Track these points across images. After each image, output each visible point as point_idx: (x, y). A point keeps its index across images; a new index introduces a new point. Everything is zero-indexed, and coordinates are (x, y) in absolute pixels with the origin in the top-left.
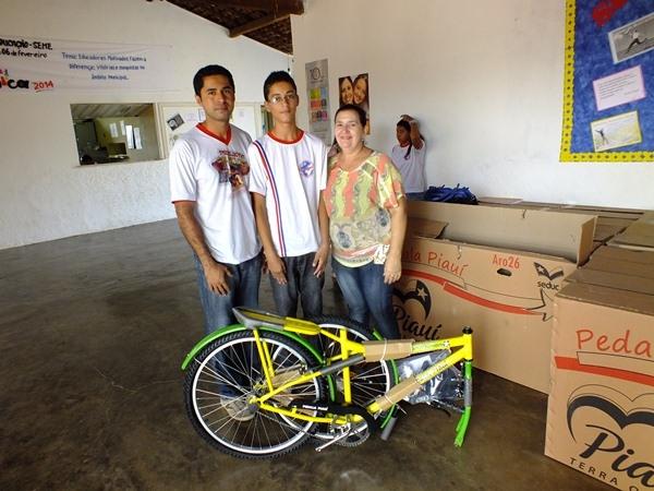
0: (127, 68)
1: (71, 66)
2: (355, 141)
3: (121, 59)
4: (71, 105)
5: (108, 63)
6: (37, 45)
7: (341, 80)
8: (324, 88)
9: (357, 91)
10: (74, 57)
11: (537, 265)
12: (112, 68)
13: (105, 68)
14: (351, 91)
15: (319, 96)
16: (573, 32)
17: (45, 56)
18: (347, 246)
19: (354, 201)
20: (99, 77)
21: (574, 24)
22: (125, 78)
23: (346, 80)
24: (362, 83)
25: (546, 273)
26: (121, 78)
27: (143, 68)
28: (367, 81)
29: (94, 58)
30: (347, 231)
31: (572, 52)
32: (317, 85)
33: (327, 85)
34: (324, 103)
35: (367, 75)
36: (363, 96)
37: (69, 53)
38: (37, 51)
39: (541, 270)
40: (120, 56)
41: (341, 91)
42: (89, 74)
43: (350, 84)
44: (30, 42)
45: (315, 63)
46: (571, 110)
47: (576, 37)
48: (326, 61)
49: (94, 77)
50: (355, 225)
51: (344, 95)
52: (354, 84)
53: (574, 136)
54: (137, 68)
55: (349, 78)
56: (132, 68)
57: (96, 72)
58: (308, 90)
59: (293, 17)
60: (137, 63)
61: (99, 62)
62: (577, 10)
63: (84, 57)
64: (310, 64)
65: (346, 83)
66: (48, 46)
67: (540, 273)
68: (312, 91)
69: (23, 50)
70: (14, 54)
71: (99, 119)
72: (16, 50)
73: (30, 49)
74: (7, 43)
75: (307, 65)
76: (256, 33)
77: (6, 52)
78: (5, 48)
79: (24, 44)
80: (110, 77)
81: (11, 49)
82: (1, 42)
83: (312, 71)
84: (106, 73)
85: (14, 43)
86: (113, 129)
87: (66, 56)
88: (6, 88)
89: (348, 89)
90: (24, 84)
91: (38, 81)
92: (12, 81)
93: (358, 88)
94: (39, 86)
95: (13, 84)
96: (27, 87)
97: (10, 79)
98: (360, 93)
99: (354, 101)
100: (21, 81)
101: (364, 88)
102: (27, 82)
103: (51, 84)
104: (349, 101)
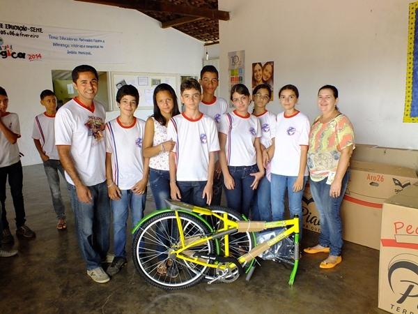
0: (91, 47)
1: (54, 44)
2: (329, 107)
3: (88, 41)
4: (53, 72)
5: (79, 43)
6: (33, 29)
7: (254, 65)
8: (241, 70)
9: (265, 72)
10: (57, 38)
11: (394, 180)
12: (81, 46)
13: (77, 46)
14: (261, 72)
15: (237, 75)
16: (413, 44)
17: (38, 37)
18: (311, 167)
19: (319, 141)
20: (72, 53)
21: (413, 39)
22: (89, 53)
23: (258, 65)
24: (269, 67)
25: (400, 184)
26: (87, 53)
27: (102, 47)
28: (273, 66)
29: (70, 39)
30: (312, 157)
31: (412, 56)
32: (236, 67)
33: (244, 67)
34: (241, 79)
35: (273, 62)
36: (269, 76)
37: (53, 35)
38: (32, 33)
39: (397, 182)
40: (88, 39)
41: (254, 71)
42: (64, 50)
43: (260, 68)
44: (28, 27)
45: (236, 52)
46: (411, 91)
47: (415, 47)
48: (244, 51)
49: (68, 53)
51: (255, 74)
52: (263, 68)
53: (412, 106)
54: (98, 47)
55: (260, 64)
56: (95, 47)
57: (70, 49)
58: (229, 70)
59: (221, 23)
60: (98, 44)
61: (74, 42)
62: (415, 31)
63: (63, 38)
64: (233, 53)
65: (258, 67)
66: (40, 30)
67: (396, 184)
68: (232, 71)
69: (23, 32)
70: (17, 35)
71: (58, 81)
72: (19, 32)
73: (28, 32)
74: (13, 28)
75: (229, 53)
76: (180, 26)
77: (12, 33)
78: (12, 31)
79: (24, 29)
80: (80, 52)
81: (16, 31)
82: (10, 27)
83: (233, 58)
84: (77, 50)
85: (18, 28)
86: (70, 88)
87: (51, 37)
88: (9, 58)
89: (259, 70)
90: (22, 55)
91: (31, 54)
92: (15, 53)
93: (267, 70)
94: (31, 57)
95: (15, 55)
96: (24, 58)
97: (13, 51)
98: (267, 74)
99: (262, 79)
100: (20, 53)
101: (271, 71)
102: (24, 54)
103: (40, 56)
104: (260, 79)
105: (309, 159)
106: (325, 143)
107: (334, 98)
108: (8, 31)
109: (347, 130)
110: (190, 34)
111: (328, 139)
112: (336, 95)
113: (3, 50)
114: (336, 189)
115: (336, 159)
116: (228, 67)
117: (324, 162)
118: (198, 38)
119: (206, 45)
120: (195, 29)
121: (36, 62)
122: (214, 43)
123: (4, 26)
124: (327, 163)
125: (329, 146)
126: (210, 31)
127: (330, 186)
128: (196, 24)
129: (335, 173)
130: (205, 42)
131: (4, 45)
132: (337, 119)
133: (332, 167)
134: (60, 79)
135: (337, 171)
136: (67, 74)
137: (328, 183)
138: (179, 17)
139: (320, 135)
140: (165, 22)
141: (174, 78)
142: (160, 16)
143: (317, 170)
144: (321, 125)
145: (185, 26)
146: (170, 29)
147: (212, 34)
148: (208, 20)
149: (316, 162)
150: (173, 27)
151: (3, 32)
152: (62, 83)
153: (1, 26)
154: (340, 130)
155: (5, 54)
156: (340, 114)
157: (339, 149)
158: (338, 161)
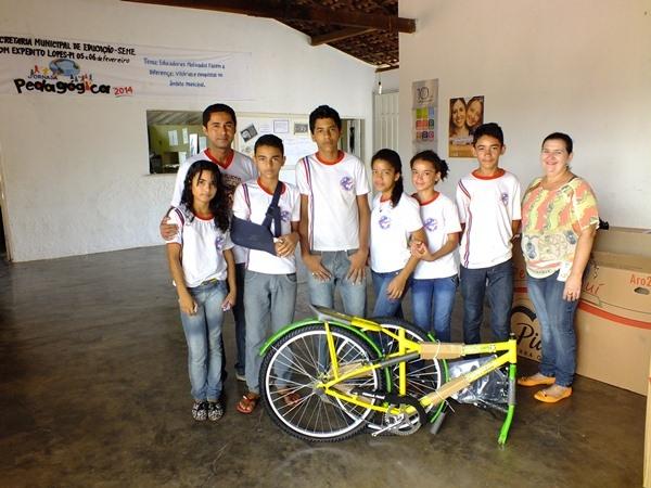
0: (205, 75)
1: (152, 72)
2: (559, 167)
3: (200, 66)
4: (148, 113)
5: (187, 69)
6: (121, 51)
7: (453, 101)
8: (432, 109)
9: (470, 113)
10: (154, 63)
12: (190, 75)
13: (183, 74)
14: (463, 113)
15: (426, 117)
17: (128, 61)
18: (532, 257)
19: (545, 217)
20: (178, 84)
22: (202, 85)
23: (459, 101)
24: (476, 105)
26: (198, 85)
27: (221, 75)
28: (482, 104)
29: (174, 64)
30: (534, 242)
32: (425, 104)
33: (436, 105)
34: (431, 123)
35: (483, 97)
36: (477, 119)
37: (150, 59)
38: (121, 56)
40: (200, 63)
41: (452, 112)
42: (166, 80)
43: (462, 106)
44: (115, 47)
45: (424, 82)
48: (437, 80)
49: (172, 84)
50: (543, 237)
51: (455, 116)
52: (467, 106)
54: (215, 75)
55: (462, 99)
56: (211, 75)
57: (174, 79)
58: (413, 109)
59: (402, 36)
60: (214, 71)
61: (179, 69)
63: (164, 63)
64: (419, 82)
65: (459, 105)
66: (132, 51)
68: (419, 111)
69: (109, 55)
70: (100, 59)
71: (155, 126)
72: (102, 55)
73: (115, 55)
74: (94, 48)
75: (414, 83)
76: (340, 42)
77: (92, 57)
79: (110, 50)
80: (188, 84)
81: (98, 54)
82: (90, 47)
83: (420, 90)
84: (184, 80)
85: (101, 49)
86: (173, 136)
87: (147, 61)
88: (88, 93)
89: (461, 110)
90: (105, 89)
91: (119, 86)
92: (95, 86)
93: (472, 110)
94: (119, 91)
95: (96, 89)
96: (108, 92)
97: (93, 83)
98: (473, 115)
99: (466, 124)
100: (102, 86)
101: (479, 110)
102: (109, 87)
103: (130, 89)
104: (461, 124)
105: (529, 244)
106: (553, 219)
107: (566, 152)
108: (87, 54)
109: (589, 202)
110: (355, 55)
111: (560, 213)
112: (569, 149)
113: (80, 82)
114: (573, 289)
115: (573, 243)
116: (411, 107)
117: (553, 248)
118: (366, 60)
119: (379, 70)
120: (362, 47)
121: (124, 99)
122: (392, 68)
123: (82, 47)
124: (559, 249)
125: (559, 225)
126: (385, 50)
127: (564, 283)
128: (364, 39)
129: (571, 264)
130: (376, 67)
131: (81, 74)
132: (573, 184)
133: (566, 255)
134: (159, 123)
135: (574, 260)
136: (167, 117)
137: (560, 278)
138: (338, 28)
139: (546, 209)
140: (316, 39)
142: (309, 28)
143: (541, 261)
144: (545, 194)
145: (348, 42)
146: (325, 47)
147: (388, 55)
148: (382, 33)
149: (541, 249)
150: (329, 44)
151: (80, 56)
152: (162, 129)
153: (77, 46)
154: (578, 200)
155: (82, 88)
156: (575, 177)
157: (576, 228)
158: (575, 246)
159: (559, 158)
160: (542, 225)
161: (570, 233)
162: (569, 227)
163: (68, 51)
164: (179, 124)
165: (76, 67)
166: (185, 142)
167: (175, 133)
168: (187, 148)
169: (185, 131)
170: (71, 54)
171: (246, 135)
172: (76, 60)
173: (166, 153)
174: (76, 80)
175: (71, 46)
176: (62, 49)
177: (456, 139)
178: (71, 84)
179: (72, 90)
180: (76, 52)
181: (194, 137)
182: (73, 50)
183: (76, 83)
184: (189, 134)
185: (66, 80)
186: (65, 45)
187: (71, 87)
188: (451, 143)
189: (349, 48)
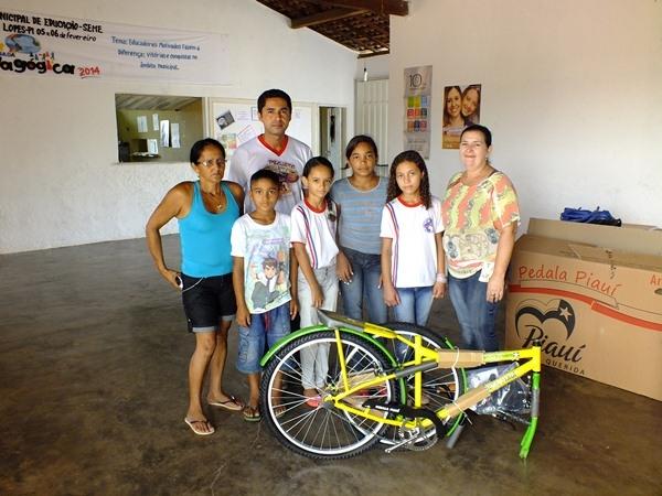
0: (179, 57)
1: (121, 52)
2: (478, 161)
3: (173, 47)
4: (117, 97)
5: (160, 50)
6: (87, 27)
7: (448, 90)
8: (426, 97)
9: (466, 102)
10: (123, 42)
12: (162, 56)
13: (154, 55)
14: (458, 102)
15: (418, 106)
17: (94, 39)
18: (454, 257)
19: (466, 214)
20: (149, 66)
22: (175, 68)
23: (454, 89)
24: (473, 94)
26: (171, 67)
27: (195, 57)
28: (479, 93)
29: (145, 44)
30: (455, 241)
32: (418, 92)
33: (430, 91)
34: (424, 112)
35: (480, 86)
36: (473, 108)
37: (118, 37)
38: (86, 34)
40: (172, 43)
41: (447, 101)
42: (136, 61)
43: (457, 94)
44: (80, 24)
45: (416, 69)
48: (430, 67)
49: (142, 66)
50: (463, 236)
51: (449, 105)
52: (463, 95)
54: (189, 57)
55: (458, 88)
56: (185, 57)
57: (146, 60)
58: (405, 97)
59: (393, 19)
60: (188, 52)
61: (149, 49)
63: (134, 43)
64: (410, 69)
65: (454, 93)
66: (98, 29)
68: (411, 99)
69: (72, 32)
70: (63, 36)
71: (124, 111)
72: (65, 31)
73: (80, 32)
74: (57, 24)
75: (406, 70)
76: (321, 25)
77: (55, 34)
78: (54, 29)
79: (74, 26)
80: (160, 66)
81: (61, 30)
82: (52, 22)
83: (412, 78)
84: (156, 61)
85: (64, 25)
86: (142, 123)
87: (116, 40)
88: (50, 72)
89: (456, 99)
90: (69, 69)
91: (84, 66)
92: (58, 65)
93: (469, 99)
94: (85, 72)
95: (58, 69)
96: (72, 73)
97: (55, 62)
98: (469, 104)
99: (461, 113)
100: (66, 66)
101: (475, 100)
102: (73, 67)
103: (97, 70)
104: (456, 113)
105: (450, 244)
106: (474, 217)
107: (484, 145)
108: (48, 29)
109: (509, 198)
110: (336, 40)
111: (481, 211)
112: (488, 142)
113: (41, 61)
114: (496, 289)
115: (494, 242)
116: (403, 94)
117: (474, 248)
118: (349, 45)
119: (361, 56)
120: (345, 31)
121: (90, 80)
123: (42, 21)
124: (480, 249)
125: (481, 223)
126: (369, 35)
128: (347, 23)
129: (493, 264)
130: (359, 53)
131: (42, 52)
132: (494, 179)
133: (488, 255)
134: (128, 107)
135: (496, 260)
136: (136, 101)
137: (481, 279)
138: (319, 9)
139: (467, 206)
140: (297, 19)
141: (309, 110)
142: (289, 9)
143: (463, 260)
144: (465, 189)
145: (330, 25)
146: (305, 31)
147: (371, 40)
148: (367, 16)
149: (461, 248)
150: (309, 27)
151: (40, 32)
152: (130, 114)
153: (36, 21)
154: (499, 196)
155: (43, 67)
156: (495, 171)
157: (497, 226)
158: (496, 245)
159: (478, 151)
160: (464, 224)
161: (492, 231)
162: (490, 225)
163: (26, 25)
164: (149, 109)
165: (37, 44)
166: (156, 129)
167: (144, 118)
168: (157, 135)
169: (155, 117)
170: (30, 29)
171: (222, 122)
172: (36, 36)
173: (134, 140)
174: (37, 58)
175: (31, 20)
176: (20, 23)
177: (450, 130)
178: (31, 62)
179: (33, 69)
180: (36, 27)
181: (165, 123)
182: (32, 25)
183: (36, 62)
184: (160, 119)
185: (26, 58)
186: (24, 19)
187: (31, 65)
188: (445, 133)
189: (330, 32)
